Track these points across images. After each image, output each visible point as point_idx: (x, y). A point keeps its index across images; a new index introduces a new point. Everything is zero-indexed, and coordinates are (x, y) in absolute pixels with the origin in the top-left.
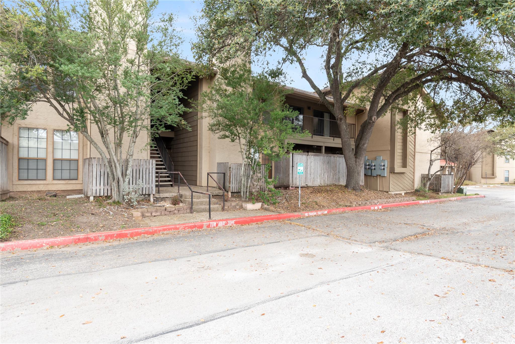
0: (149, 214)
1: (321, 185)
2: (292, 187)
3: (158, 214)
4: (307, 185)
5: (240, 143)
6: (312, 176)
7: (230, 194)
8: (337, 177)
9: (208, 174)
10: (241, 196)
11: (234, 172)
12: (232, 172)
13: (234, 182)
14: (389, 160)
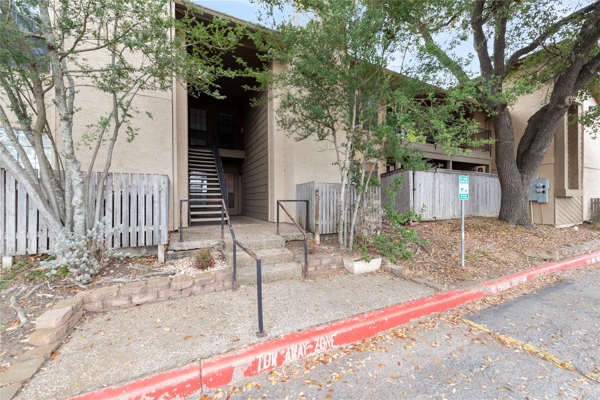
0: (124, 302)
1: (454, 217)
2: (413, 221)
3: (149, 297)
4: (435, 217)
5: (335, 142)
6: (442, 204)
7: (318, 238)
8: (475, 205)
9: (278, 203)
10: (339, 243)
11: (323, 199)
12: (321, 198)
13: (324, 216)
14: (552, 178)
